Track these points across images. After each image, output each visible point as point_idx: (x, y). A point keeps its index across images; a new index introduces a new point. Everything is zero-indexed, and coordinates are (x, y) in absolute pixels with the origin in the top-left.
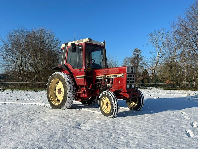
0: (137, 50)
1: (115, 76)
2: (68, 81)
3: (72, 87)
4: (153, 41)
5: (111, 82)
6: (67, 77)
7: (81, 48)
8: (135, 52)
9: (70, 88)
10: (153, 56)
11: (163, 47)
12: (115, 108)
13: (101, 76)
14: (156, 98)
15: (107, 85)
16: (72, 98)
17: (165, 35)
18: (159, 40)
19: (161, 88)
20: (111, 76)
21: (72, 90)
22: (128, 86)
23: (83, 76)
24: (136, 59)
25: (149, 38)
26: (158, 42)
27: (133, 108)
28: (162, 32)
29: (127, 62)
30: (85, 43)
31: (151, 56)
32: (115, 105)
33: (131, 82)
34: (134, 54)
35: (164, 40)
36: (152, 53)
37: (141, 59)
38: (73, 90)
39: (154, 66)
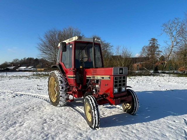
0: (154, 39)
1: (103, 78)
2: (60, 81)
3: (64, 86)
4: (168, 30)
5: (99, 83)
6: (60, 77)
7: (71, 46)
8: (152, 41)
9: (62, 87)
10: (167, 45)
11: (178, 36)
12: (95, 118)
13: (90, 76)
14: (164, 90)
15: (96, 86)
16: (65, 97)
17: (180, 24)
18: (173, 30)
19: (174, 75)
20: (99, 77)
21: (64, 89)
22: (116, 90)
23: (73, 76)
24: (153, 48)
25: (163, 28)
26: (172, 31)
27: (127, 110)
28: (176, 22)
29: (144, 50)
30: (75, 41)
31: (165, 45)
32: (95, 115)
33: (120, 85)
34: (150, 43)
35: (178, 29)
36: (166, 42)
37: (157, 48)
38: (66, 89)
39: (168, 54)
